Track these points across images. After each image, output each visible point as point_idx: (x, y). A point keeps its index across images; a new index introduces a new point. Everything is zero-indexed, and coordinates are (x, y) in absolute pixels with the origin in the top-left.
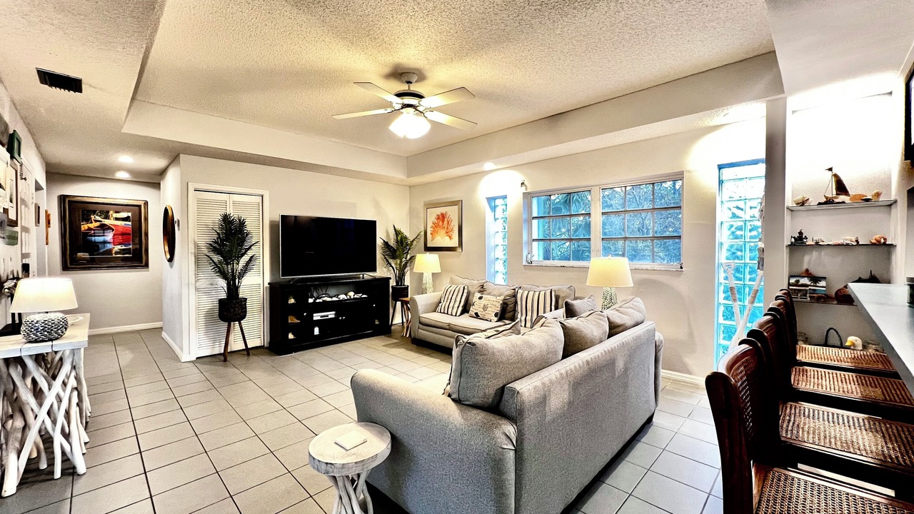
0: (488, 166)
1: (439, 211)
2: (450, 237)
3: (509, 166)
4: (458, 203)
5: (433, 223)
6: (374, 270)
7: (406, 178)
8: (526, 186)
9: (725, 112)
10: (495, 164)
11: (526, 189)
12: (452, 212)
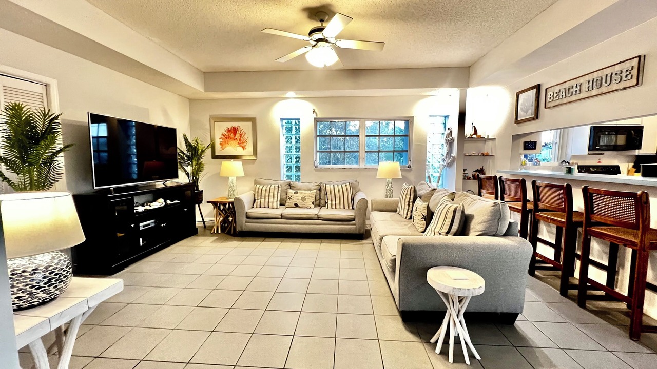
0: (291, 94)
1: (231, 125)
2: (244, 148)
3: (304, 96)
4: (253, 120)
5: (223, 135)
6: (176, 176)
7: (203, 91)
8: (316, 113)
9: (438, 91)
10: (296, 94)
11: (316, 115)
12: (245, 127)
